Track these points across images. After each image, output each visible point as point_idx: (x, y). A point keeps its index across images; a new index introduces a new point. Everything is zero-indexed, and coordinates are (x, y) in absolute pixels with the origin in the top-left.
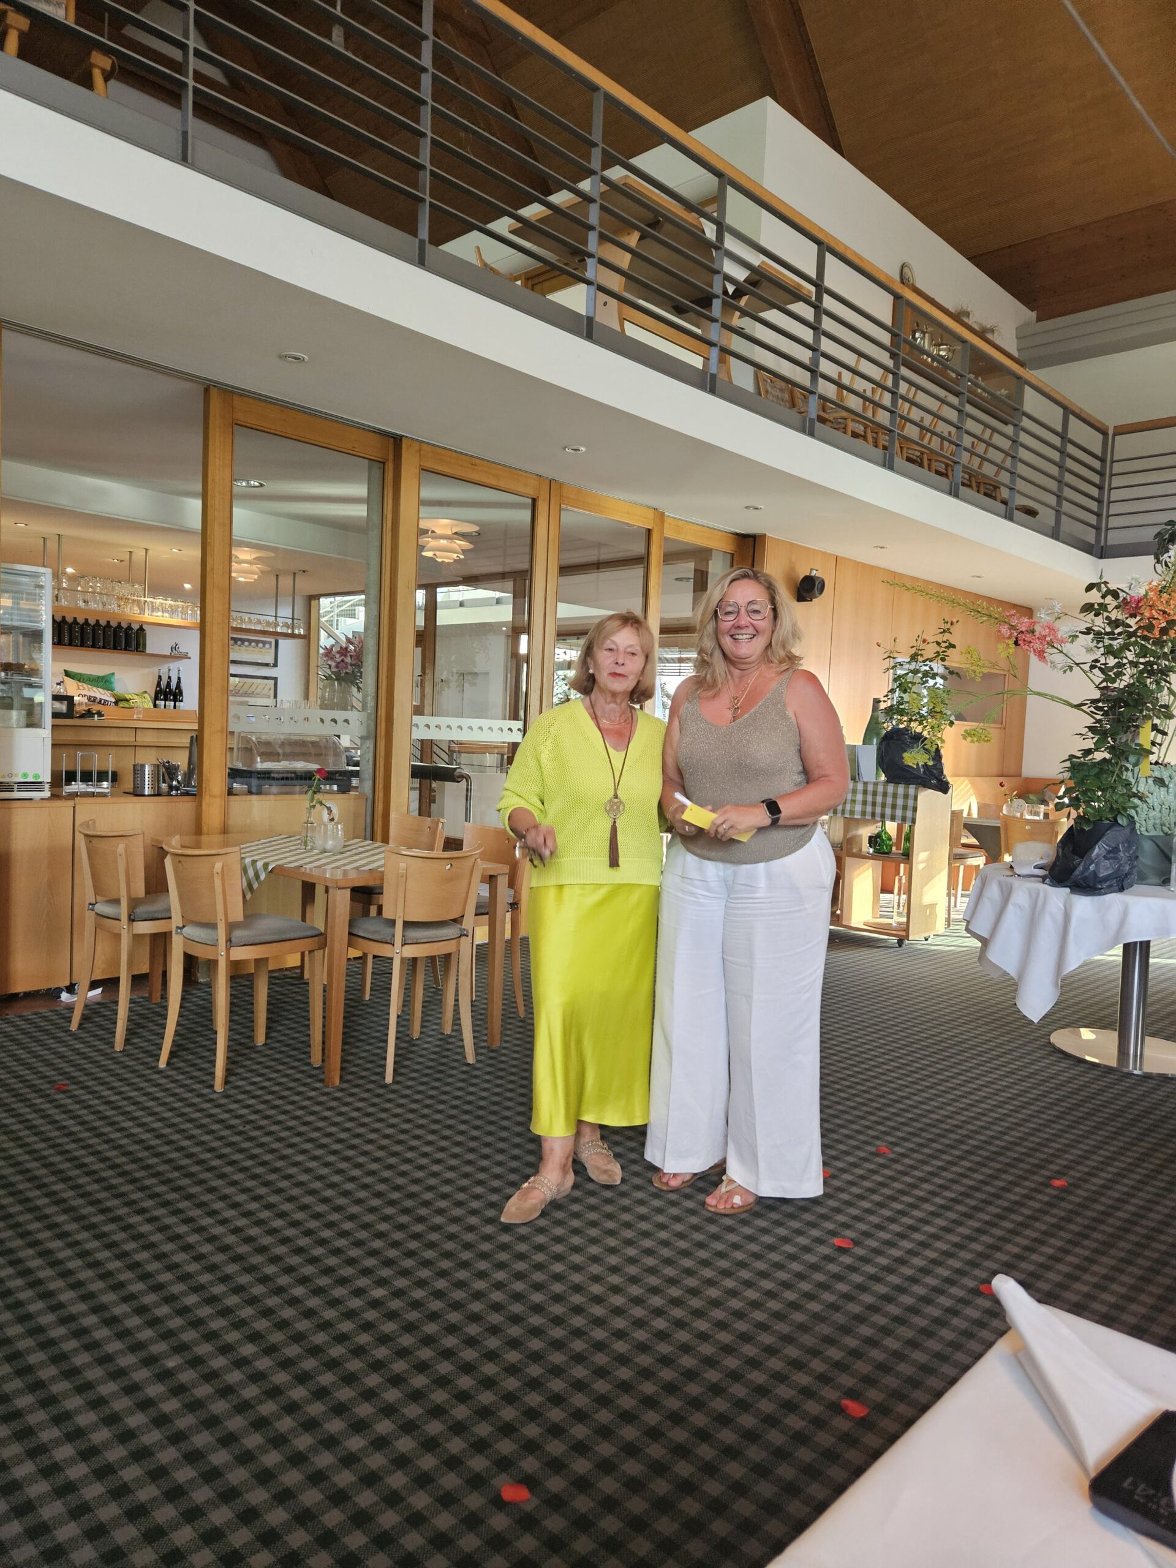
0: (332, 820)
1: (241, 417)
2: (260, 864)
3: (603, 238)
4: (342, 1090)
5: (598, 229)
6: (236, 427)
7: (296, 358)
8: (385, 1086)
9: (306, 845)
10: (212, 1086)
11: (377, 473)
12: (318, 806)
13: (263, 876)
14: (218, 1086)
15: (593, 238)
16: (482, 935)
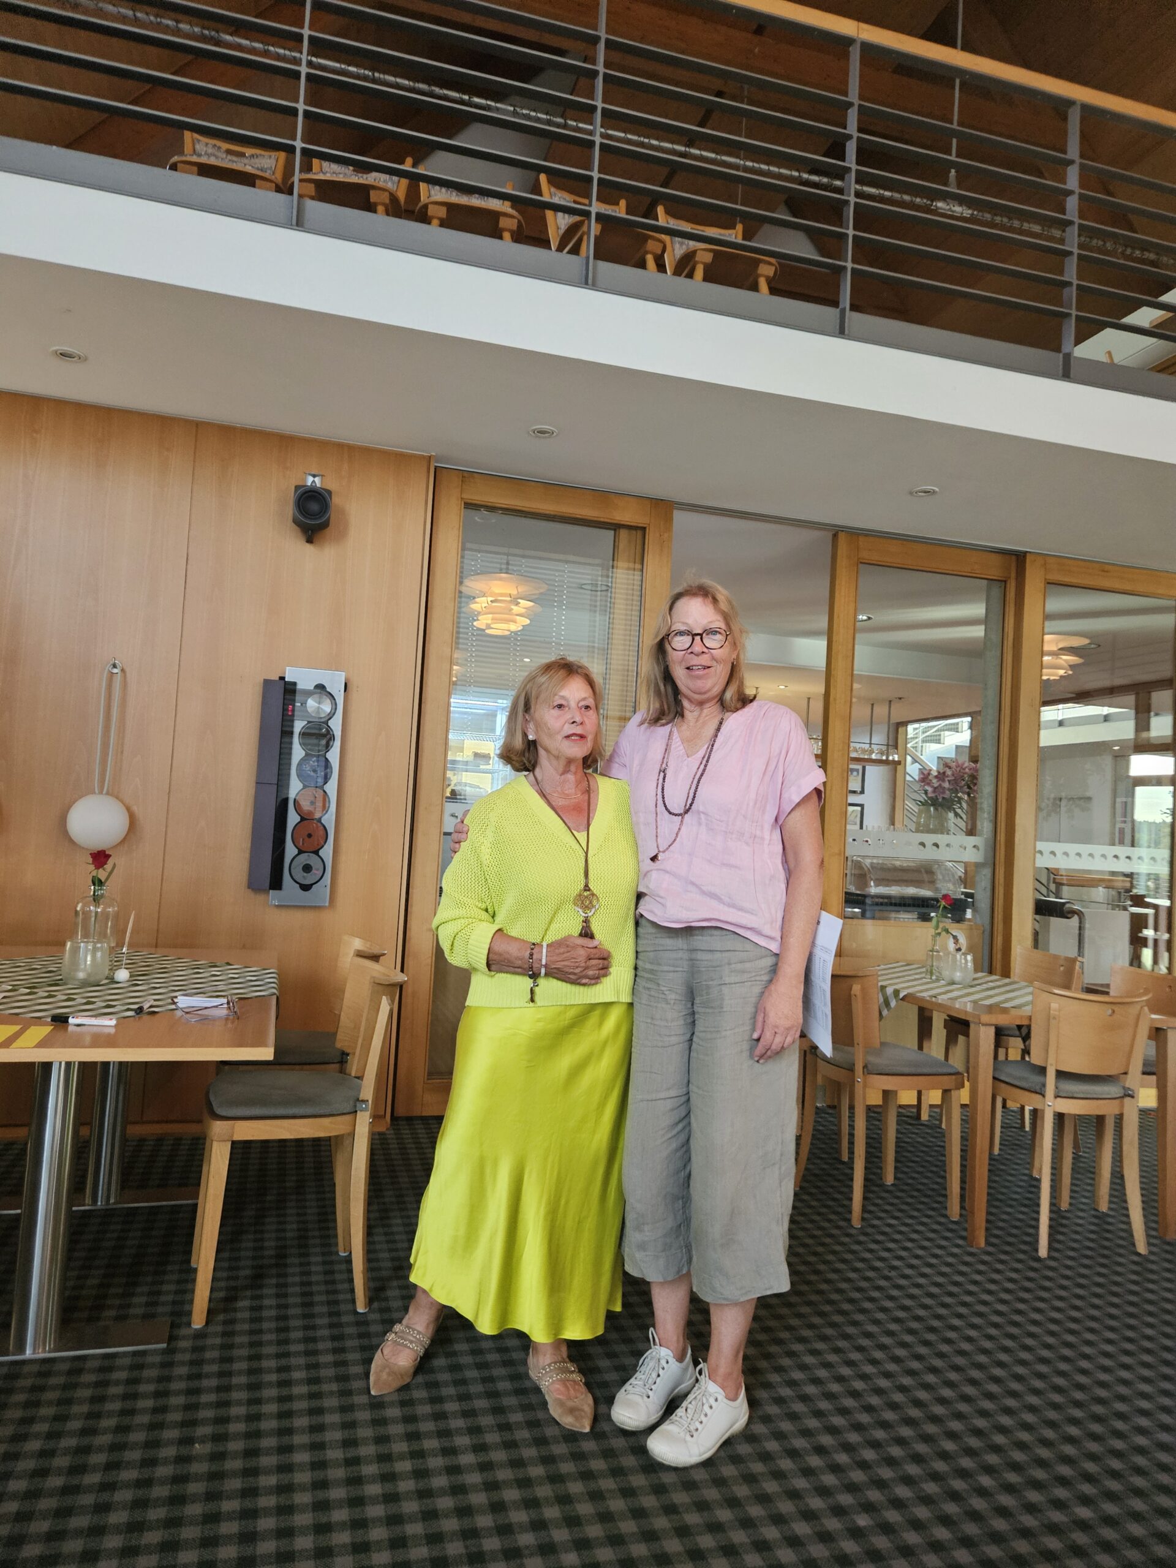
0: (959, 950)
1: (865, 555)
2: (890, 991)
4: (989, 1254)
6: (861, 566)
7: (925, 492)
9: (932, 974)
10: (849, 1220)
11: (996, 592)
12: (944, 933)
13: (893, 1003)
14: (856, 1222)
16: (1148, 1097)
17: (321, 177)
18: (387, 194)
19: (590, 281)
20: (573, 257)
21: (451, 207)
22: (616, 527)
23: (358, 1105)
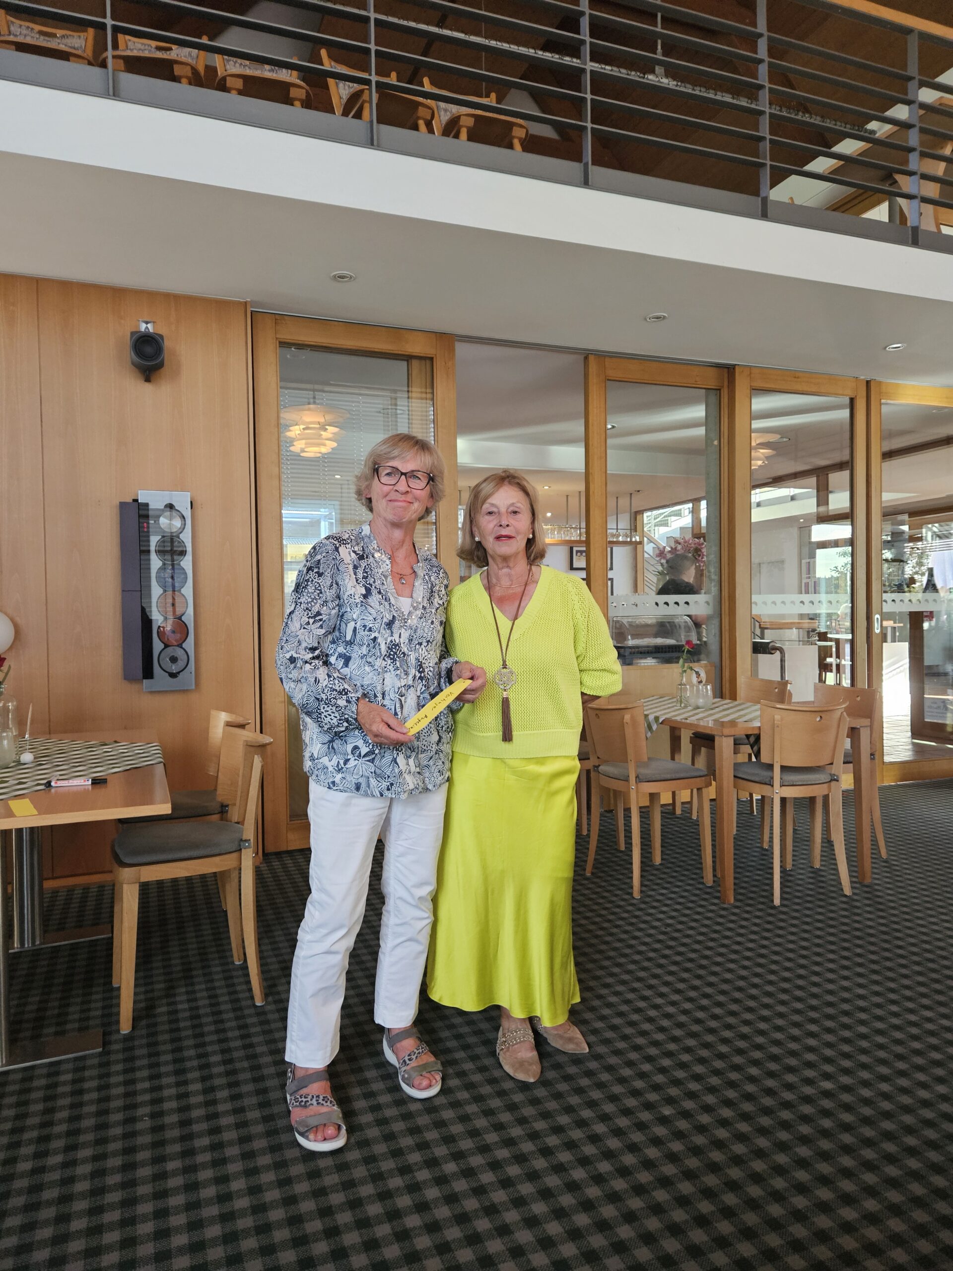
0: (700, 682)
1: (610, 373)
2: (651, 718)
3: (923, 155)
4: (737, 907)
5: (919, 149)
6: (608, 382)
7: (657, 318)
8: (774, 907)
9: (681, 702)
10: (631, 894)
11: (713, 399)
12: (689, 671)
13: (655, 727)
14: (637, 894)
15: (914, 158)
16: (847, 781)
17: (128, 53)
18: (189, 68)
19: (375, 143)
20: (356, 121)
21: (246, 78)
22: (408, 358)
23: (242, 844)
